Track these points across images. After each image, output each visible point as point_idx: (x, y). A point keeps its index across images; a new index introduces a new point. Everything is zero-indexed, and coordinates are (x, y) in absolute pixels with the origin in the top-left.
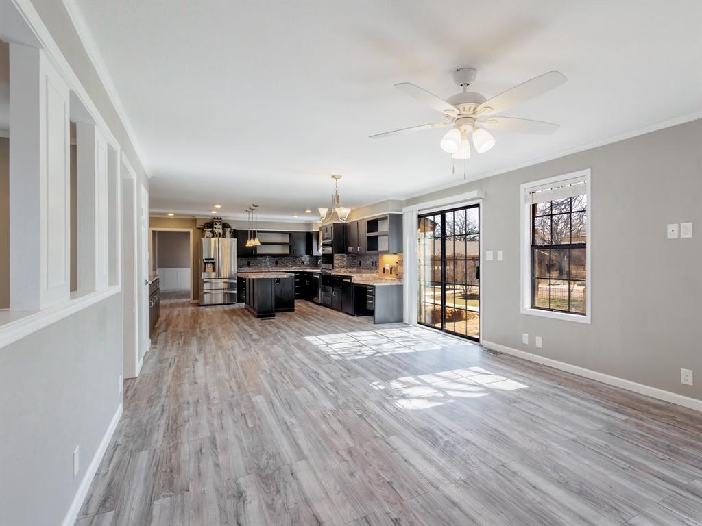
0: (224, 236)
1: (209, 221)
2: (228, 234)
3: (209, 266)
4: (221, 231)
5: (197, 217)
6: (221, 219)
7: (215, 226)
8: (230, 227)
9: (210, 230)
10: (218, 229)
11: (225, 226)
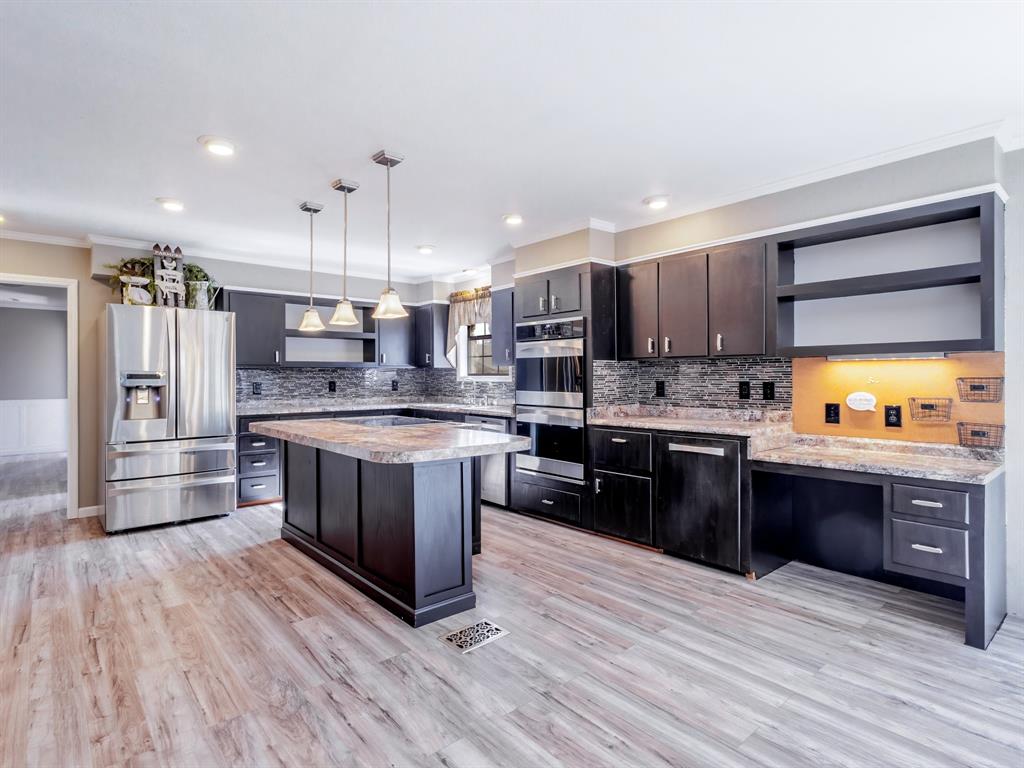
0: (190, 300)
1: (138, 257)
2: (202, 298)
3: (143, 398)
4: (181, 290)
5: (94, 239)
6: (178, 250)
7: (159, 272)
8: (206, 278)
9: (145, 281)
10: (170, 281)
11: (192, 273)
